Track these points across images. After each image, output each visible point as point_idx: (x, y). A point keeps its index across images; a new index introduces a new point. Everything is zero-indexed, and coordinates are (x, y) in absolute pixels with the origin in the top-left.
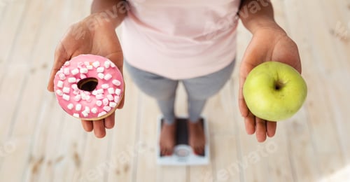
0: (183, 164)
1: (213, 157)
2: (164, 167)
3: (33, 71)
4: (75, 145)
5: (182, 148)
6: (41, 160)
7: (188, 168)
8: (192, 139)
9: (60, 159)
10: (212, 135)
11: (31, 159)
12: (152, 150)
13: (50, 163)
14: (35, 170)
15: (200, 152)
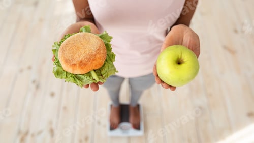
0: (125, 135)
1: (146, 131)
2: (112, 138)
3: (21, 71)
4: (51, 123)
5: (125, 125)
6: (27, 133)
7: (129, 138)
8: (131, 118)
9: (40, 133)
10: (145, 116)
11: (19, 132)
12: (105, 126)
13: (33, 136)
14: (22, 140)
15: (137, 127)
